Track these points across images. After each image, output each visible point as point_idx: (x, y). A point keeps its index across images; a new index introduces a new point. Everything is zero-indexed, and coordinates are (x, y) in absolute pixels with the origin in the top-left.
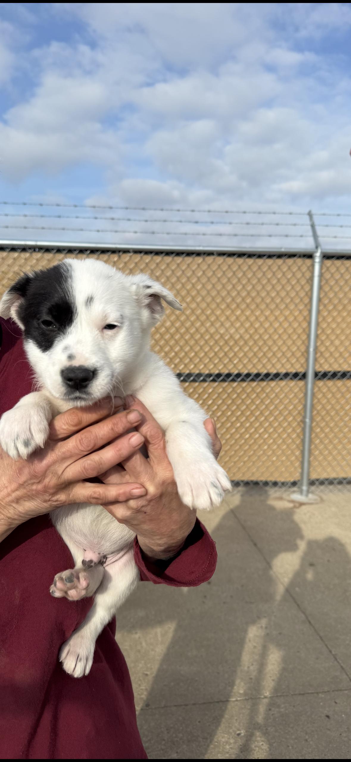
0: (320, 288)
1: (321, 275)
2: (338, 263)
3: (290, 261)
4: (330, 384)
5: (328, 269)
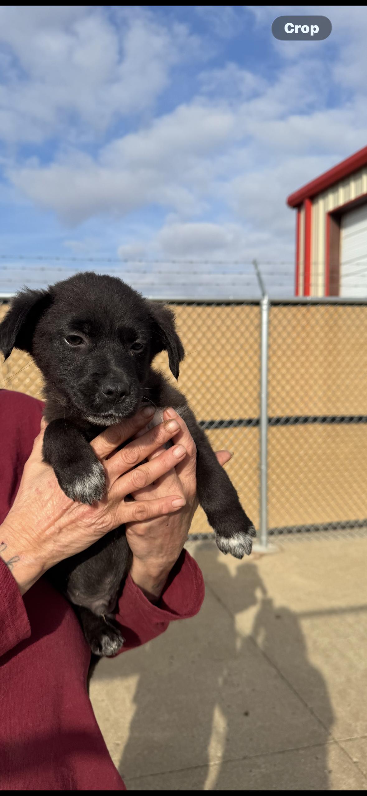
0: (269, 334)
1: (269, 322)
2: (285, 309)
3: (238, 309)
4: (283, 429)
5: (275, 316)
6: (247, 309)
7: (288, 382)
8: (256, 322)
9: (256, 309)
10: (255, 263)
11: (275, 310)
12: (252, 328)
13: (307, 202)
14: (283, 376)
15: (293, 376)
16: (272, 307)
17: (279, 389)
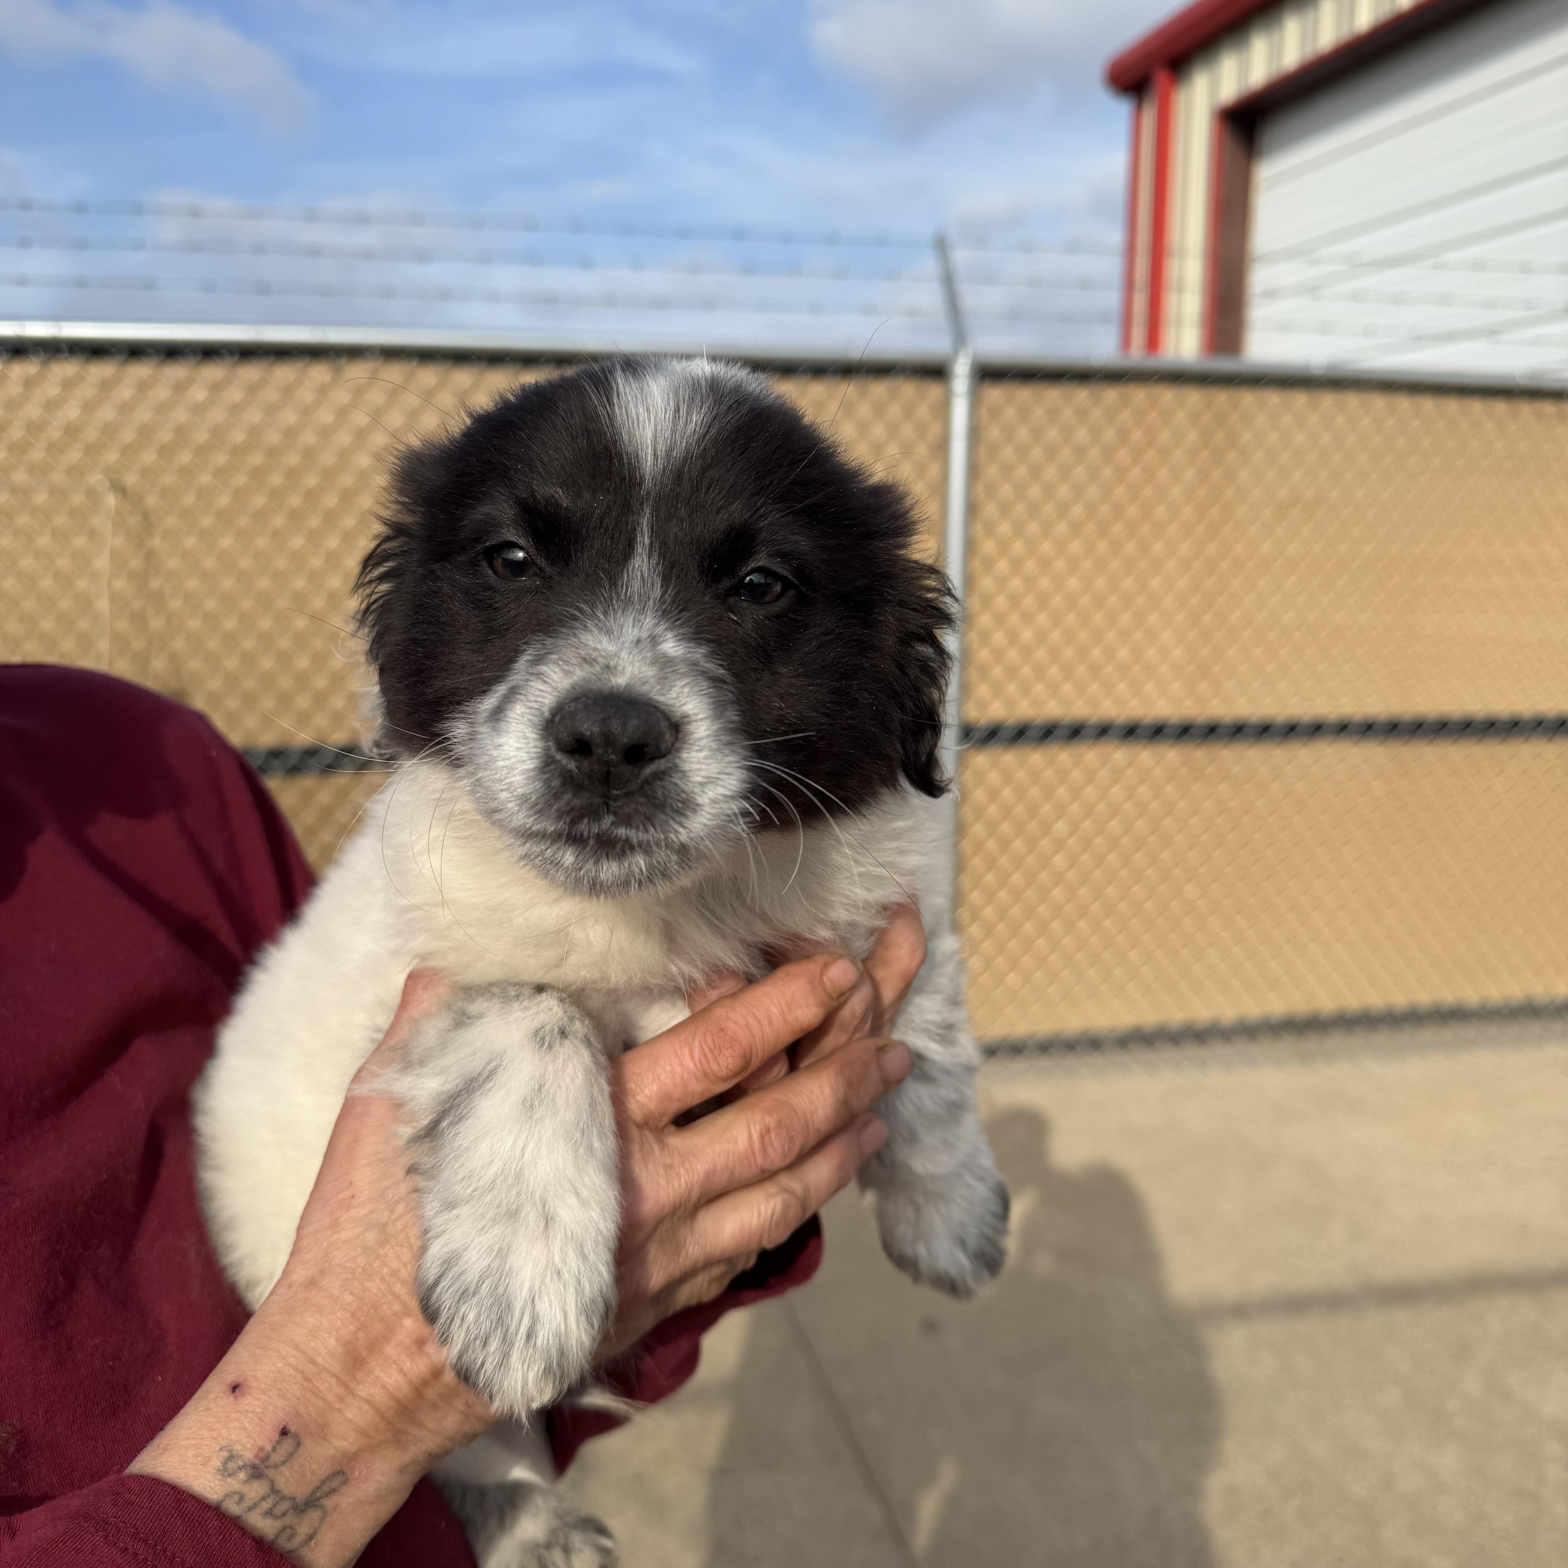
0: (973, 471)
1: (974, 433)
2: (1025, 393)
3: (879, 389)
4: (1009, 757)
5: (995, 413)
6: (908, 389)
7: (1028, 618)
8: (935, 429)
9: (934, 390)
10: (941, 245)
11: (995, 394)
12: (921, 450)
13: (1161, 77)
14: (1015, 600)
15: (1043, 600)
16: (986, 384)
17: (999, 637)
